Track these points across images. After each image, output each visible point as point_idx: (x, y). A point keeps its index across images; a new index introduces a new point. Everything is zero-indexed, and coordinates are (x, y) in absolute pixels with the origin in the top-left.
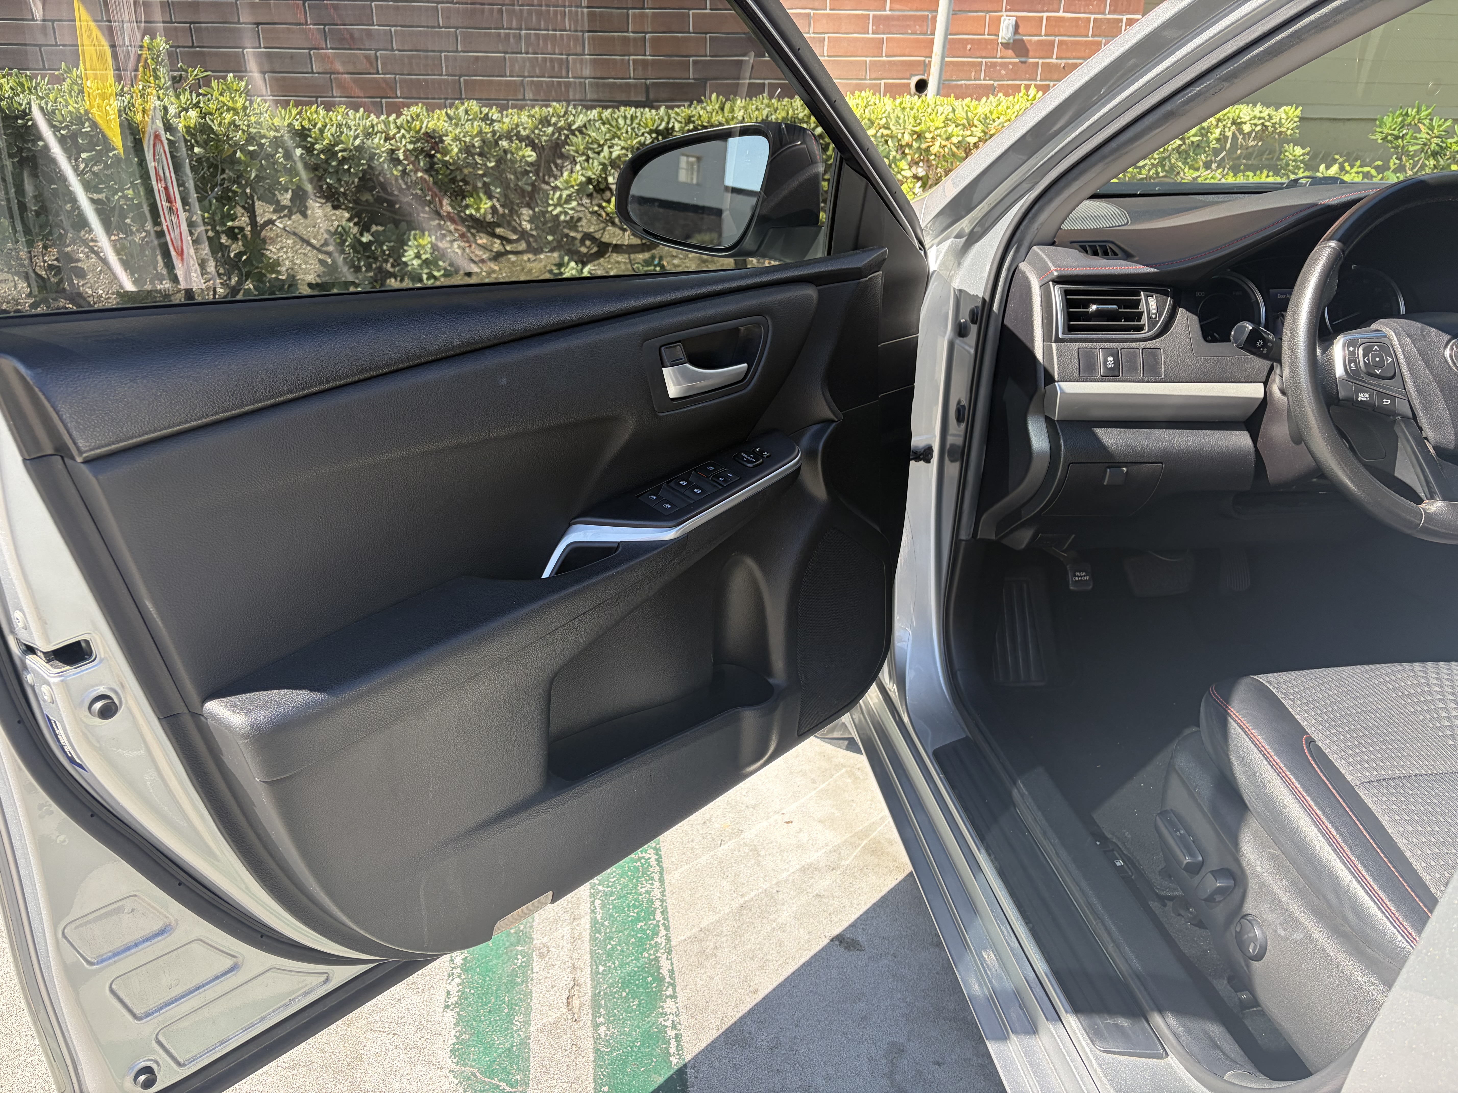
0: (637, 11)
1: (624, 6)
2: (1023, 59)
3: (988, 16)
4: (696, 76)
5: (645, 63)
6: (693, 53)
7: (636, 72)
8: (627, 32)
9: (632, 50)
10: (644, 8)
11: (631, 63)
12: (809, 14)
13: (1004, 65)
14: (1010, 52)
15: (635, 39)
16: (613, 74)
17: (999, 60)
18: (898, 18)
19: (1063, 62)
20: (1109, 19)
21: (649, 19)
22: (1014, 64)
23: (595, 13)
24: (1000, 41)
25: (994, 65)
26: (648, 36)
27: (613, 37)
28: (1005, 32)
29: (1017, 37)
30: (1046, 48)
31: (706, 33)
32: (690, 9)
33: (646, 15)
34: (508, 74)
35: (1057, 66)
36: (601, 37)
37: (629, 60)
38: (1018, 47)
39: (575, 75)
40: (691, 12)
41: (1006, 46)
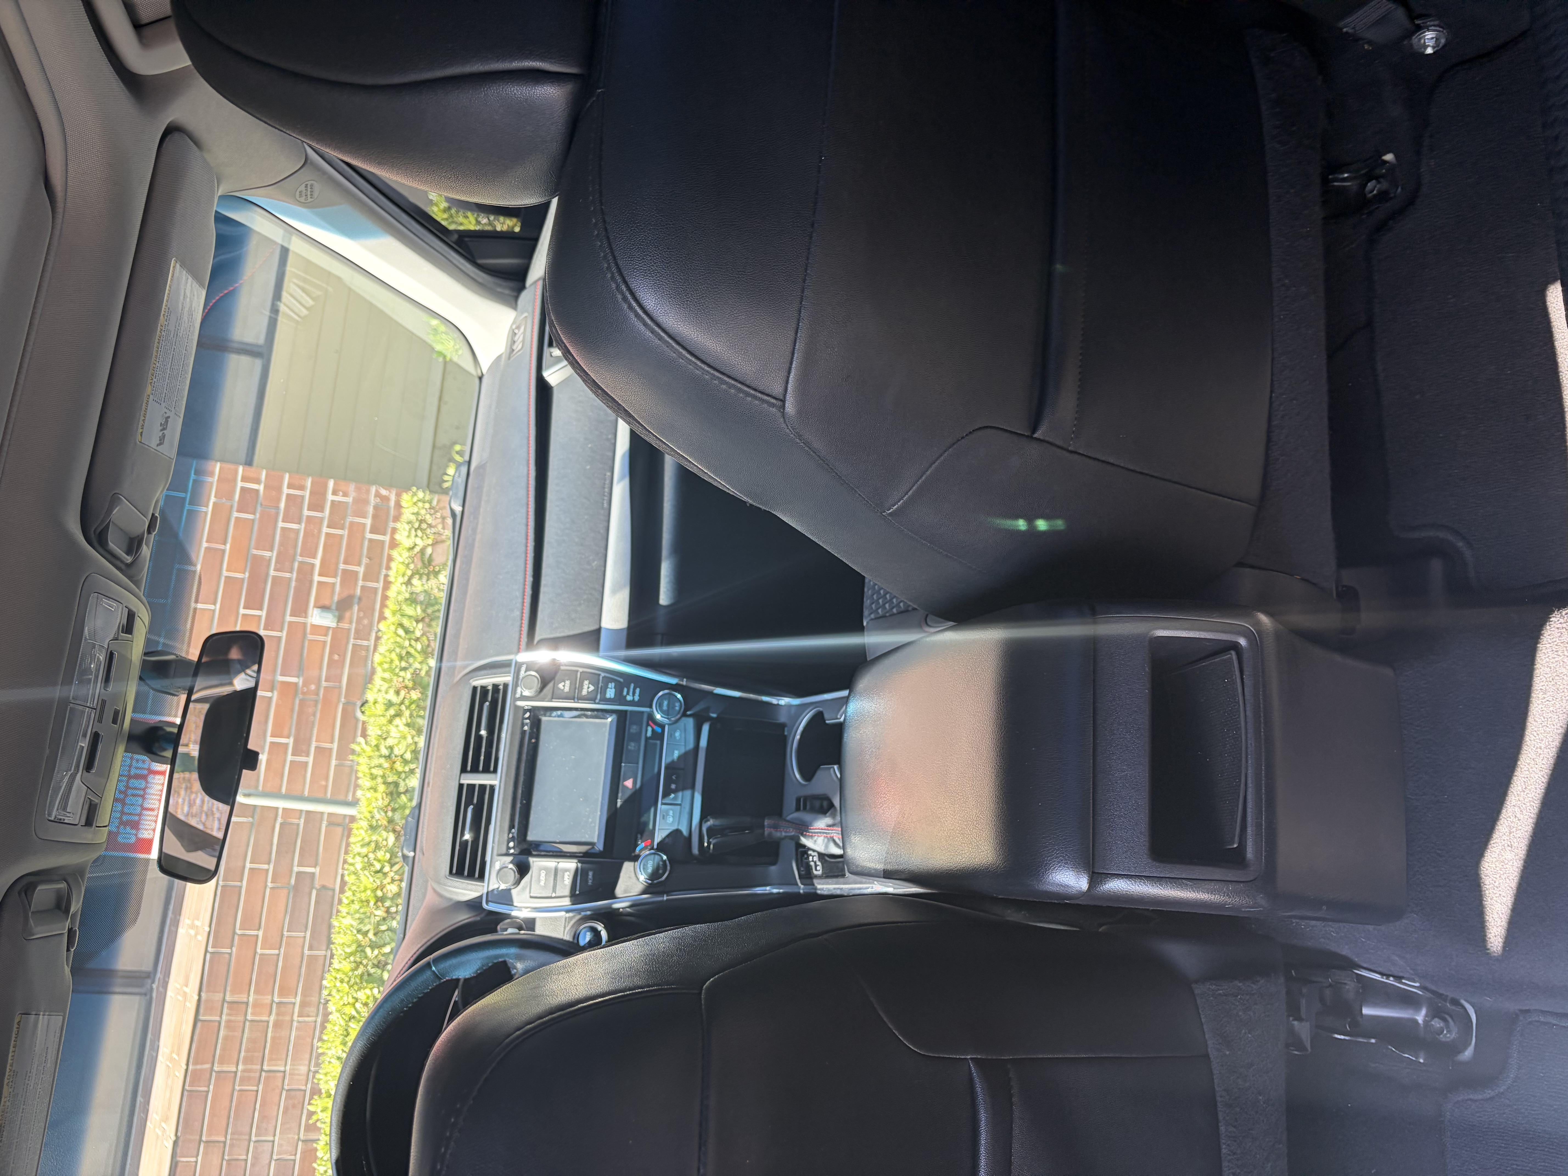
0: (250, 1010)
1: (241, 1024)
2: (356, 600)
3: (310, 637)
4: (324, 948)
5: (303, 1004)
6: (300, 950)
7: (311, 1014)
8: (268, 1022)
9: (288, 1018)
10: (247, 1003)
11: (301, 1019)
12: (281, 824)
13: (359, 620)
14: (347, 615)
15: (277, 1014)
16: (309, 1040)
17: (354, 625)
18: (298, 730)
19: (365, 561)
20: (331, 513)
21: (259, 997)
22: (359, 610)
23: (245, 1058)
24: (333, 625)
25: (357, 631)
26: (276, 999)
27: (273, 1038)
28: (327, 620)
29: (334, 607)
30: (349, 577)
31: (282, 935)
32: (255, 952)
33: (255, 1000)
34: (293, 1157)
35: (367, 567)
36: (271, 1052)
37: (299, 1022)
38: (342, 607)
39: (304, 1083)
40: (259, 951)
41: (340, 619)
